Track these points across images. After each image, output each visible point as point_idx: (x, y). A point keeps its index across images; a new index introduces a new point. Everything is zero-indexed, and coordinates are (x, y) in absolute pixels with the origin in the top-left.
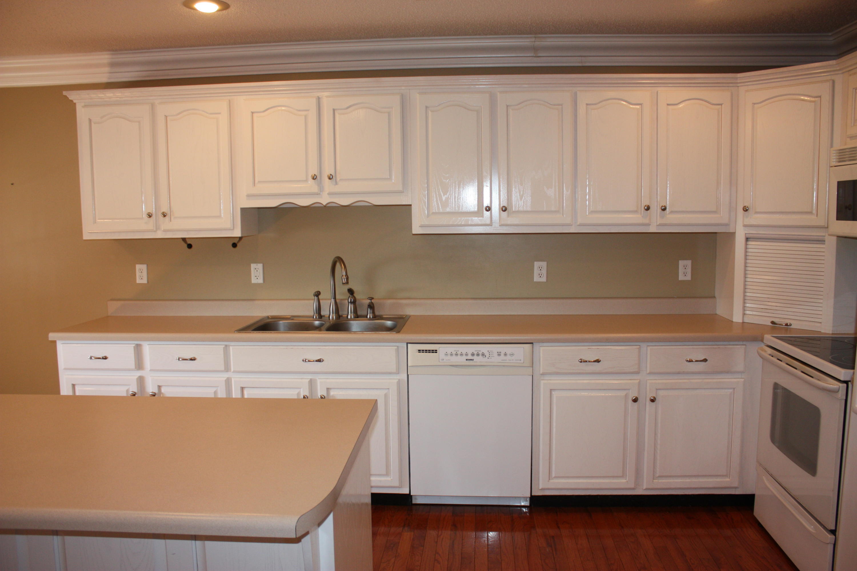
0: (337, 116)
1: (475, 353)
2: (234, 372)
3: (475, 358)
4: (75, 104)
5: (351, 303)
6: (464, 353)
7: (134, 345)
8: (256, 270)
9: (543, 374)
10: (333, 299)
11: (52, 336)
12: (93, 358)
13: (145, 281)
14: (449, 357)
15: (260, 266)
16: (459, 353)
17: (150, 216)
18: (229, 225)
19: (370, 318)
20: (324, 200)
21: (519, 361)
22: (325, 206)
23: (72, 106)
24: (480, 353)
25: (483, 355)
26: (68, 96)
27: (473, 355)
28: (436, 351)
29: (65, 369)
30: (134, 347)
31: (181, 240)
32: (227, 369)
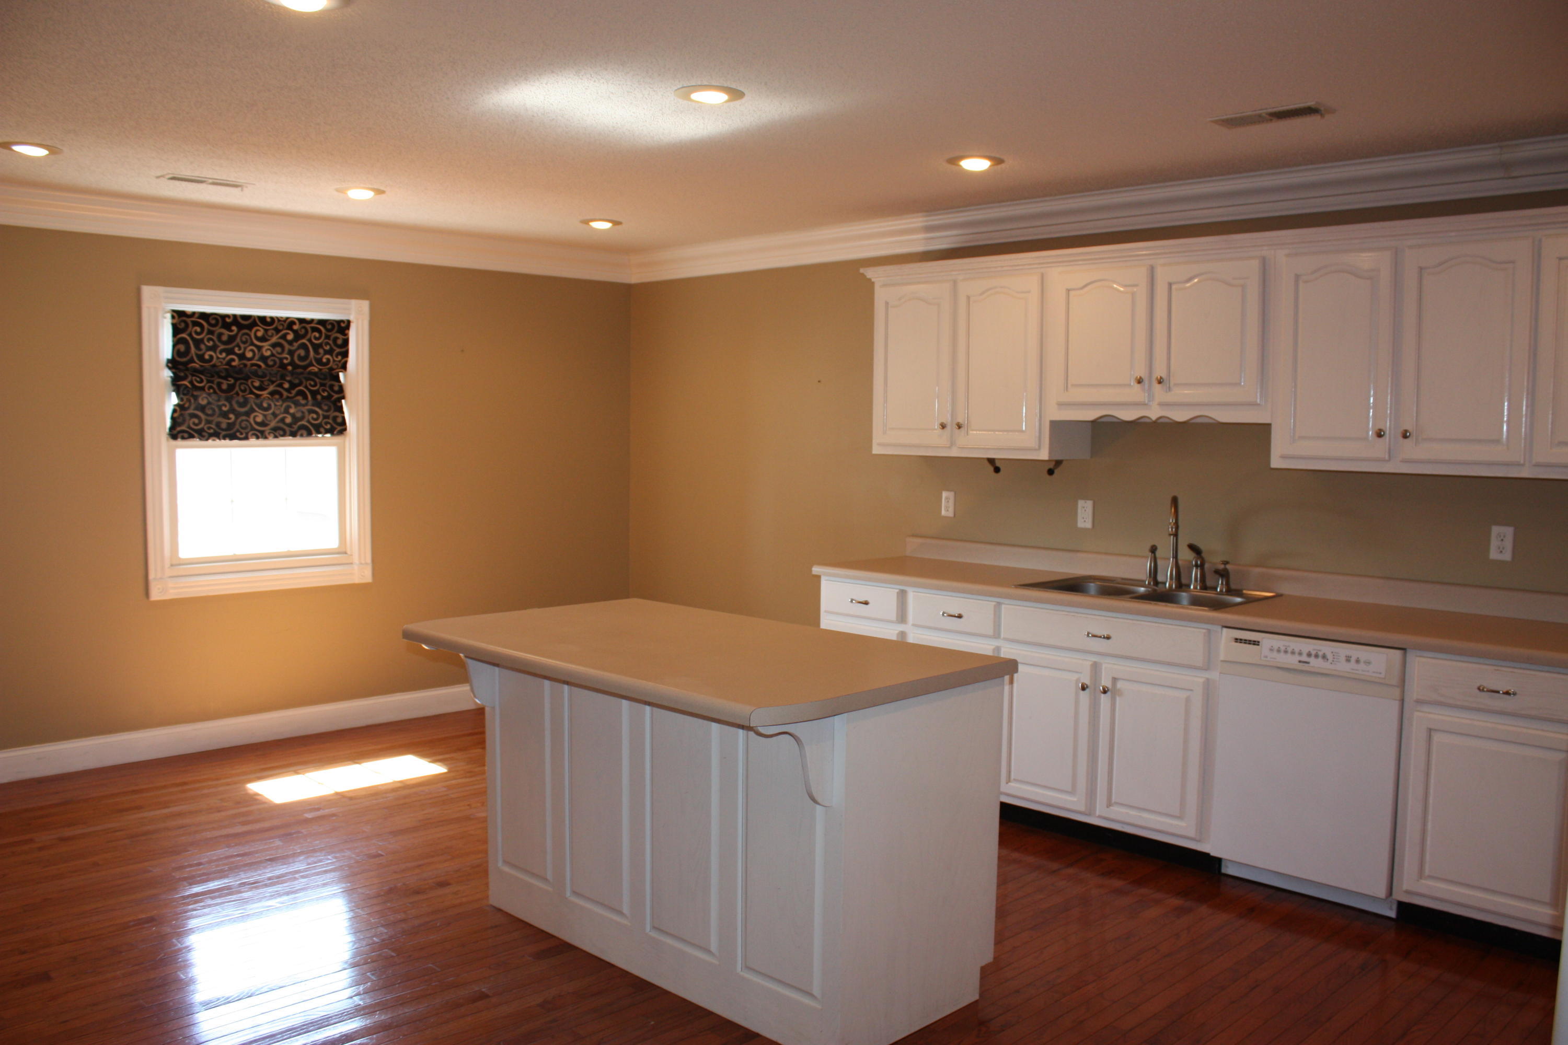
0: (1174, 293)
1: (1313, 653)
2: (1006, 639)
3: (1312, 660)
4: (873, 283)
5: (1197, 566)
6: (1297, 650)
7: (897, 591)
8: (1083, 510)
9: (1419, 702)
10: (1173, 558)
11: (816, 570)
12: (854, 601)
13: (950, 514)
14: (1275, 654)
15: (1089, 504)
16: (1290, 650)
17: (943, 426)
18: (1033, 443)
19: (1221, 591)
20: (1154, 414)
21: (1378, 675)
22: (1155, 422)
23: (870, 285)
24: (1320, 654)
25: (1324, 657)
26: (865, 274)
27: (1309, 655)
28: (1256, 643)
29: (826, 612)
30: (898, 593)
31: (986, 462)
32: (996, 635)
